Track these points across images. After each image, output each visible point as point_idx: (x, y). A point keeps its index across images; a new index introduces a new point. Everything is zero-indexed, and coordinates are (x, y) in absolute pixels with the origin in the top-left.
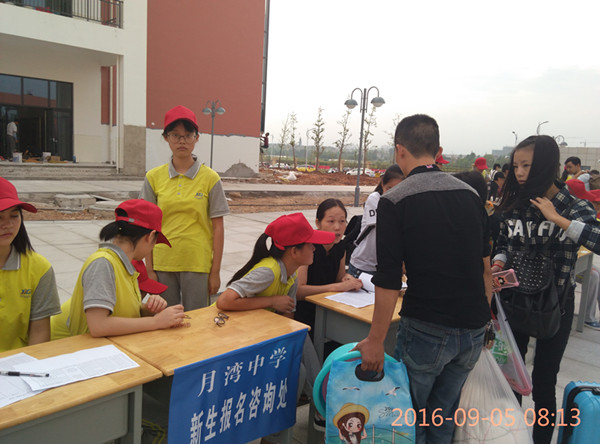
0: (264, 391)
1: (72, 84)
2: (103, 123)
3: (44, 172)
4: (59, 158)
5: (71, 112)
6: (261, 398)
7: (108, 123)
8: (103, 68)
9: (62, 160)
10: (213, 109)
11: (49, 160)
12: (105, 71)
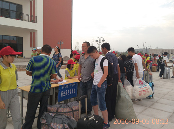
0: (72, 90)
1: (22, 37)
2: (30, 47)
3: (18, 60)
4: (20, 57)
5: (22, 44)
6: (71, 91)
7: (32, 47)
8: (30, 33)
9: (21, 57)
10: (60, 43)
11: (18, 57)
12: (31, 33)
